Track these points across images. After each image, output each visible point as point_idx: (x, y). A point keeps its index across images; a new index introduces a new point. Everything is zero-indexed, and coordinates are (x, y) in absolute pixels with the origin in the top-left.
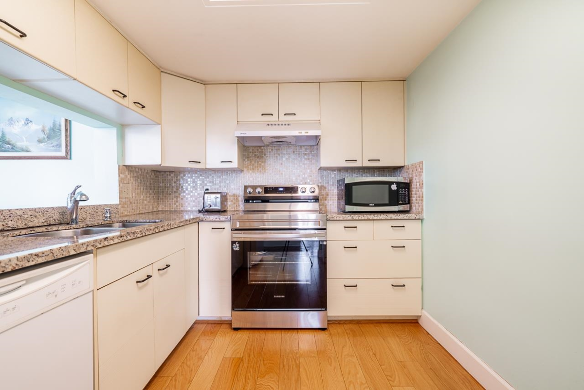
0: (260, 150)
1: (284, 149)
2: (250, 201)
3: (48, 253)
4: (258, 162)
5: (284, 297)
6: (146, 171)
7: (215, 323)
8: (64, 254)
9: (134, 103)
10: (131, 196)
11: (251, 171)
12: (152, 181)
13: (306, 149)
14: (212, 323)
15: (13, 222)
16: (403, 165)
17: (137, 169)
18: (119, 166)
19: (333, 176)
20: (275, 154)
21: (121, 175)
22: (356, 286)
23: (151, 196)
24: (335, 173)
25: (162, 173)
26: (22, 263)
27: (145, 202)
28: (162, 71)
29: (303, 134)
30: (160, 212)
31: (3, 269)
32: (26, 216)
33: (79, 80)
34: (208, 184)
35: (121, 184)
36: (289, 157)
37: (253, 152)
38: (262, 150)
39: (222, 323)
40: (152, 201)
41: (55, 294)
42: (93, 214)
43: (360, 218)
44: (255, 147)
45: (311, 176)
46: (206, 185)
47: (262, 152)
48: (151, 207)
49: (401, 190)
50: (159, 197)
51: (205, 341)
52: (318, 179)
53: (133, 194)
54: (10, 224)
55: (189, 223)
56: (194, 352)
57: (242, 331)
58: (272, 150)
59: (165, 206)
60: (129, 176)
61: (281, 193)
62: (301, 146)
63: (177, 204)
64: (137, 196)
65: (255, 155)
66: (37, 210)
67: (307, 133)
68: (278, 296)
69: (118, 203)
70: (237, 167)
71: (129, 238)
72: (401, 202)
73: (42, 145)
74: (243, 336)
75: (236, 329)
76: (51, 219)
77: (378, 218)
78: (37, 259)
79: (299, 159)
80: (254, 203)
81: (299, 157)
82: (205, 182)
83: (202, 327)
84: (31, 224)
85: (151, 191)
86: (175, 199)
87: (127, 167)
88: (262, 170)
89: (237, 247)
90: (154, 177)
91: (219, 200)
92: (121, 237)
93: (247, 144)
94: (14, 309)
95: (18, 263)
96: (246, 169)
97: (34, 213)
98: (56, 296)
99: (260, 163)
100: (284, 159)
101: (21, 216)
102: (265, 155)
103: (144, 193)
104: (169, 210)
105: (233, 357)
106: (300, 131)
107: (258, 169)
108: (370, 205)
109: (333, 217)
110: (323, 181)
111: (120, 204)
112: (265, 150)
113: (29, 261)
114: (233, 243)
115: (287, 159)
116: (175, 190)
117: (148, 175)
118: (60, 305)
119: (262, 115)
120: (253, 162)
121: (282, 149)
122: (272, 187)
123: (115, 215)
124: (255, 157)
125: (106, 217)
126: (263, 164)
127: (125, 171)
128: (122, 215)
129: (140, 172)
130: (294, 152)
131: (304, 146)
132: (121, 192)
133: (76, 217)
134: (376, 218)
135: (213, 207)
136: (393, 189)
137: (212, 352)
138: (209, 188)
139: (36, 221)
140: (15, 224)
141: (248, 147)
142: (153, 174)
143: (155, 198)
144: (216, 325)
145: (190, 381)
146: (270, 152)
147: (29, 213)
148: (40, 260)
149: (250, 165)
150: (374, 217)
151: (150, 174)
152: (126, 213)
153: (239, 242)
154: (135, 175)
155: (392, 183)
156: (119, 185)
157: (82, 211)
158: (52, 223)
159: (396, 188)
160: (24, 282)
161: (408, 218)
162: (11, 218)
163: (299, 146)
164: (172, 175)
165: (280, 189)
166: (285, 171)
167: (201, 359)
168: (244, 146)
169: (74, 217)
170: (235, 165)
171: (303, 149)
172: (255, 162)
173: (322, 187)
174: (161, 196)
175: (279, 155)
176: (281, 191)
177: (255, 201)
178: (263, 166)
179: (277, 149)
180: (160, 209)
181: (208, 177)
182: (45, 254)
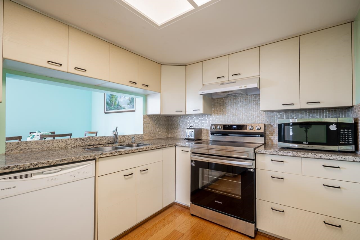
0: (222, 100)
1: (239, 99)
2: (215, 134)
3: (70, 159)
4: (221, 109)
5: (221, 203)
6: (160, 117)
7: (184, 207)
8: (78, 160)
9: (142, 85)
10: (150, 130)
11: (216, 115)
12: (164, 122)
13: (255, 97)
14: (183, 207)
15: (93, 142)
16: (352, 105)
17: (154, 116)
18: (144, 116)
19: (279, 116)
20: (232, 102)
21: (145, 120)
22: (283, 211)
23: (163, 130)
24: (280, 114)
25: (170, 117)
26: (58, 162)
27: (159, 133)
28: (161, 64)
29: (243, 88)
30: (169, 138)
31: (50, 164)
32: (99, 140)
33: (112, 81)
34: (192, 123)
35: (145, 125)
36: (242, 104)
37: (218, 102)
38: (224, 100)
39: (188, 209)
40: (164, 132)
41: (74, 176)
42: (129, 139)
43: (285, 154)
44: (219, 98)
45: (259, 117)
46: (191, 123)
47: (224, 102)
48: (163, 135)
49: (342, 130)
50: (168, 130)
51: (173, 216)
52: (265, 119)
53: (151, 129)
54: (92, 143)
55: (165, 147)
56: (163, 221)
57: (196, 217)
58: (230, 99)
59: (172, 135)
60: (149, 120)
61: (234, 129)
62: (251, 95)
63: (177, 134)
64: (154, 130)
65: (219, 104)
66: (103, 137)
67: (246, 86)
68: (217, 202)
69: (143, 133)
70: (202, 113)
71: (116, 154)
72: (342, 142)
73: (129, 106)
74: (195, 221)
75: (193, 215)
76: (109, 141)
77: (305, 156)
78: (65, 161)
79: (250, 105)
80: (217, 135)
81: (250, 103)
82: (191, 122)
83: (177, 207)
84: (101, 143)
85: (163, 127)
86: (176, 131)
87: (149, 116)
88: (224, 113)
89: (193, 164)
90: (166, 119)
91: (193, 133)
92: (111, 153)
93: (214, 97)
94: (55, 179)
95: (56, 162)
96: (213, 113)
97: (102, 138)
98: (74, 177)
99: (222, 109)
100: (239, 105)
101: (97, 140)
102: (225, 103)
103: (158, 128)
104: (173, 137)
105: (180, 231)
106: (246, 85)
107: (221, 113)
108: (304, 143)
109: (260, 151)
110: (270, 120)
111: (144, 134)
112: (225, 100)
113: (61, 162)
114: (192, 161)
115: (241, 105)
116: (176, 126)
117: (161, 119)
118: (77, 181)
119: (217, 78)
120: (218, 109)
121: (237, 99)
122: (229, 125)
123: (141, 139)
124: (219, 105)
125: (133, 141)
126: (224, 110)
127: (147, 118)
128: (144, 139)
129: (156, 117)
130: (246, 100)
131: (253, 95)
132: (144, 128)
133: (117, 141)
134: (302, 156)
135: (190, 137)
136: (332, 130)
137: (171, 224)
138: (192, 125)
139: (103, 142)
140: (94, 143)
141: (215, 99)
142: (165, 118)
143: (166, 130)
144: (184, 208)
145: (152, 236)
146: (229, 101)
147: (100, 138)
148: (66, 162)
149: (216, 110)
150: (300, 154)
151: (163, 118)
152: (147, 139)
153: (195, 161)
154: (153, 119)
155: (331, 124)
156: (144, 125)
157: (123, 138)
158: (109, 143)
159: (335, 129)
160: (60, 169)
161: (343, 159)
162: (93, 141)
163: (250, 95)
164: (175, 118)
165: (234, 127)
166: (239, 114)
167: (164, 225)
168: (212, 99)
169: (116, 141)
170: (201, 112)
171: (253, 97)
172: (219, 109)
173: (269, 125)
174: (170, 129)
175: (235, 102)
176: (234, 128)
177: (218, 134)
178: (224, 111)
179: (233, 99)
180: (169, 137)
181: (192, 119)
182: (69, 159)
